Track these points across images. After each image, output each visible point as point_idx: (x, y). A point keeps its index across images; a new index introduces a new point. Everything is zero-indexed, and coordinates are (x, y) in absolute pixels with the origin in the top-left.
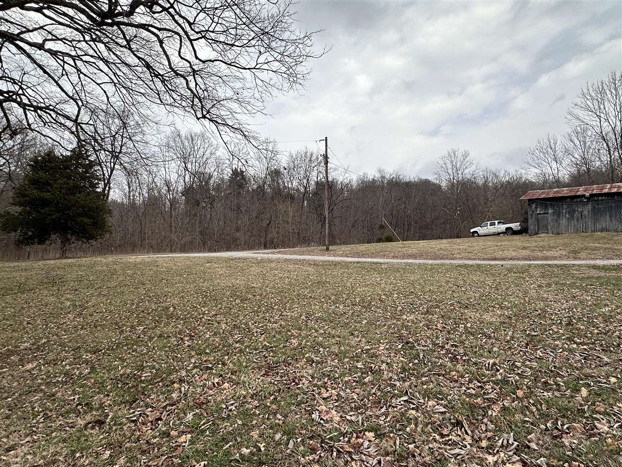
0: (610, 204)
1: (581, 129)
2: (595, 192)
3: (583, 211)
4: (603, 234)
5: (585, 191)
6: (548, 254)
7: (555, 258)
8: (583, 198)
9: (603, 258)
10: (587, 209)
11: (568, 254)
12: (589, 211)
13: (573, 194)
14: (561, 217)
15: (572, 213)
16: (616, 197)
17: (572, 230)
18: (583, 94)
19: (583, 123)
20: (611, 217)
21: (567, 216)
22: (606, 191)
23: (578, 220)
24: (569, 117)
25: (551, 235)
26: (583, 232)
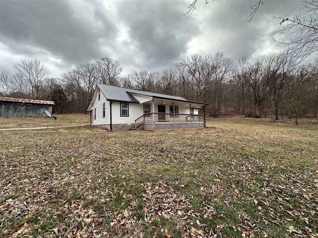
0: (33, 107)
1: (20, 75)
2: (27, 102)
3: (21, 108)
4: (30, 118)
5: (22, 101)
6: (6, 126)
7: (11, 128)
8: (22, 104)
9: (33, 127)
10: (23, 108)
11: (17, 126)
12: (24, 109)
13: (16, 101)
14: (10, 110)
15: (15, 109)
16: (36, 105)
17: (15, 116)
18: (23, 62)
19: (21, 73)
20: (33, 112)
21: (13, 110)
22: (31, 102)
23: (18, 112)
24: (15, 68)
25: (3, 118)
26: (20, 117)
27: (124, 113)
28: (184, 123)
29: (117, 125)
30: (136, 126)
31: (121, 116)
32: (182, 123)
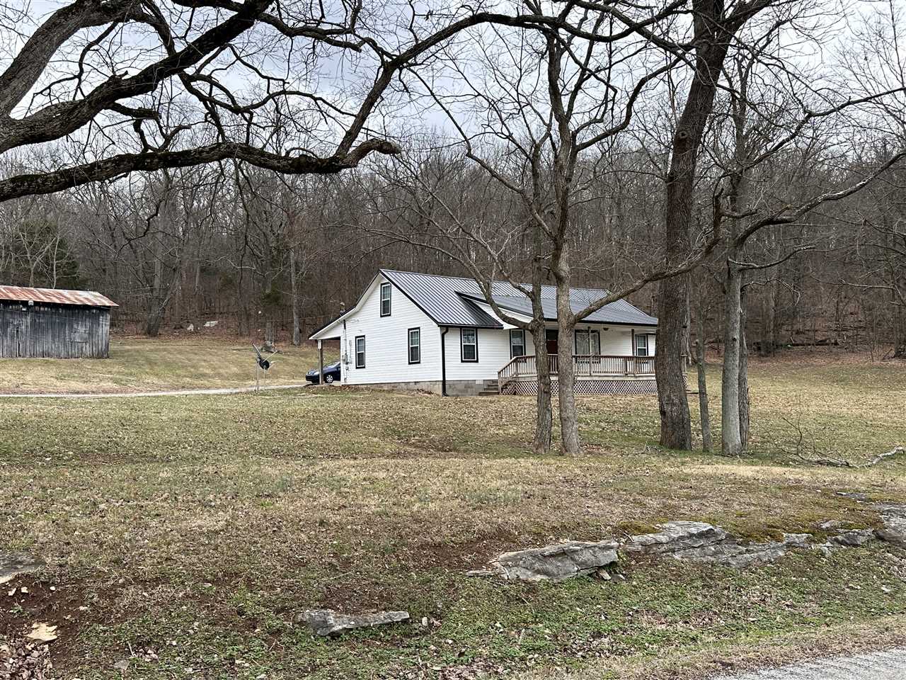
0: (53, 320)
3: (19, 324)
8: (23, 306)
10: (25, 323)
12: (27, 326)
15: (4, 327)
17: (5, 353)
23: (12, 337)
26: (20, 356)
27: (470, 354)
28: (616, 379)
29: (455, 382)
30: (500, 386)
31: (462, 361)
32: (611, 379)
